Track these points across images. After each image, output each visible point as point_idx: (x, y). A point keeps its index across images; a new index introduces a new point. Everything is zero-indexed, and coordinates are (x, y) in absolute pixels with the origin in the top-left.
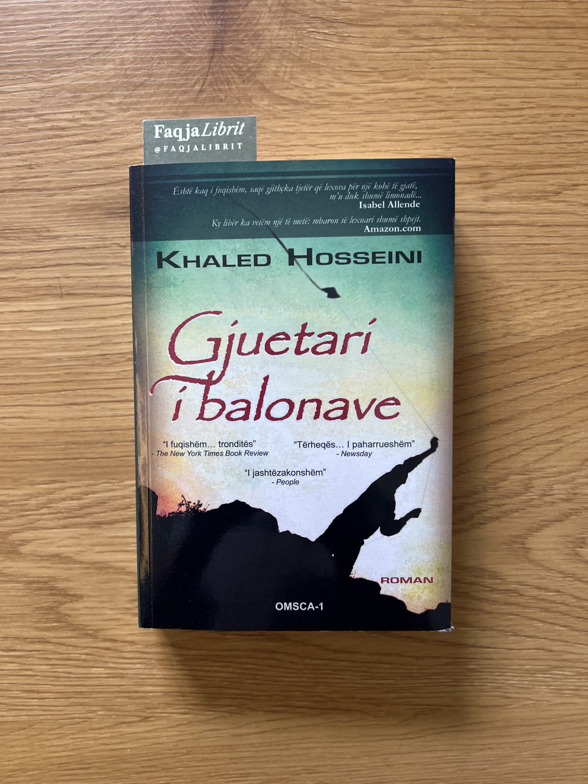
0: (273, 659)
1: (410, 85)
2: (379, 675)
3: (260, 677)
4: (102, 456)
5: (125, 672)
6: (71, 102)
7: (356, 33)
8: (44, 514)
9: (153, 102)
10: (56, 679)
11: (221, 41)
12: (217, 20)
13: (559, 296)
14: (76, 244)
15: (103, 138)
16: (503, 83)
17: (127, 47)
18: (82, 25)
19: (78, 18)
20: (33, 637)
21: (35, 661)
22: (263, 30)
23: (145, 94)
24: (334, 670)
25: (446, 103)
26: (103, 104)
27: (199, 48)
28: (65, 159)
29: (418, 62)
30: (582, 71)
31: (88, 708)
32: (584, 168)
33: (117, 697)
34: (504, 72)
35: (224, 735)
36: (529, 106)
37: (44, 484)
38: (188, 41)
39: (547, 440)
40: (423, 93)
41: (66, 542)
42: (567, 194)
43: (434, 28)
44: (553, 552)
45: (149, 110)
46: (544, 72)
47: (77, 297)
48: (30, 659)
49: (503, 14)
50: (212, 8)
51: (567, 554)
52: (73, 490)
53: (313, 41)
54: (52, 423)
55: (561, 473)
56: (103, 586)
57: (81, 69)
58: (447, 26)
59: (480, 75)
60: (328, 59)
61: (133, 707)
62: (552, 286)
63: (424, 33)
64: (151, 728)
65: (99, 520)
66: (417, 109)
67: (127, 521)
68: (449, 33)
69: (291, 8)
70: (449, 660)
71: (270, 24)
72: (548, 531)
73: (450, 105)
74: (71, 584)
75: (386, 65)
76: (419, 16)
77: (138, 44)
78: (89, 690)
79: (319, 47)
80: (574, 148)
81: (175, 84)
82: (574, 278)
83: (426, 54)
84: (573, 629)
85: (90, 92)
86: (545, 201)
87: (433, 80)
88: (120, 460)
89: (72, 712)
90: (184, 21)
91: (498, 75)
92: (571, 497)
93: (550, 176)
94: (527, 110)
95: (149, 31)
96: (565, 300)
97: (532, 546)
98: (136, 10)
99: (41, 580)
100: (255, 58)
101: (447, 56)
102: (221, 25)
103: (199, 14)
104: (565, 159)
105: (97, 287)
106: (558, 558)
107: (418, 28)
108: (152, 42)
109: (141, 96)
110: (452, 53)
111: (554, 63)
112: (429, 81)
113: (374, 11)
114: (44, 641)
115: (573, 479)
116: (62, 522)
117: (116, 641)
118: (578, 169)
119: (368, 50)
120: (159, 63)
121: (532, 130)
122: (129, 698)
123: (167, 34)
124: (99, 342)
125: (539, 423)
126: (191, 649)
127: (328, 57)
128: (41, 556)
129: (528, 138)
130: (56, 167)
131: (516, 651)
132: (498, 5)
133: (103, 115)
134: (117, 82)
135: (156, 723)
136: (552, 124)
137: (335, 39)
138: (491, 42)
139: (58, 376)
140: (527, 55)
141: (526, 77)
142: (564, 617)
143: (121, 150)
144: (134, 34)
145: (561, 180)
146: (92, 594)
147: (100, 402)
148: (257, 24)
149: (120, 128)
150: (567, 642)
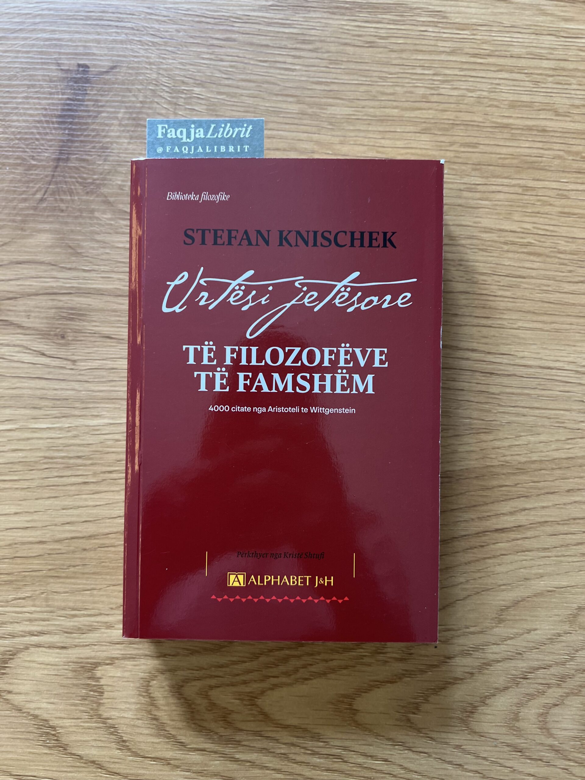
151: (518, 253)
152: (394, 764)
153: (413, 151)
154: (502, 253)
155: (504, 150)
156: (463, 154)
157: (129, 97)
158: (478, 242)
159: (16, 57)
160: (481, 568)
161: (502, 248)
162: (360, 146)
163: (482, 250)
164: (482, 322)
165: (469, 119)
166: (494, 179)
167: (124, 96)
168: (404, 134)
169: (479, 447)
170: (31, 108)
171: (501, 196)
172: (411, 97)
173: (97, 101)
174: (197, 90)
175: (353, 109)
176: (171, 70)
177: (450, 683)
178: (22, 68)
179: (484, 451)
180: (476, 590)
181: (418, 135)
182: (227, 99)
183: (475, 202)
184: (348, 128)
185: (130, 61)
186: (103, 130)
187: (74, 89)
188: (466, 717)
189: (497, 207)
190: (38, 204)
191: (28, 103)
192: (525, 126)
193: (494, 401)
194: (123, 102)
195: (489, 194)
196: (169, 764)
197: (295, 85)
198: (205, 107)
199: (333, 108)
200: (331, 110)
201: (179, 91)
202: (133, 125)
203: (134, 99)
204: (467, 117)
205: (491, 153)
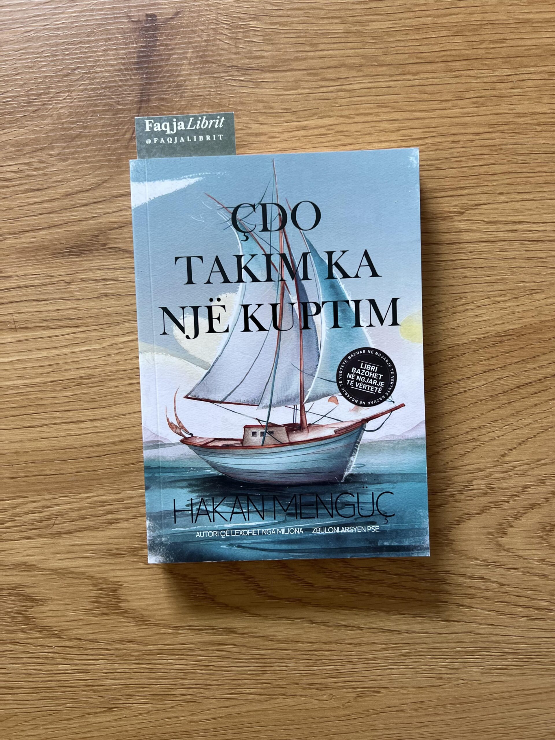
0: (223, 651)
1: (321, 122)
2: (320, 661)
3: (211, 667)
4: (58, 472)
5: (89, 667)
6: (16, 155)
7: (269, 79)
8: (9, 527)
9: (89, 151)
10: (27, 676)
11: (146, 92)
12: (143, 74)
13: (468, 307)
14: (27, 283)
15: (45, 186)
16: (405, 115)
17: (63, 103)
18: (22, 86)
19: (17, 80)
20: (5, 639)
21: (8, 660)
22: (185, 81)
23: (81, 144)
24: (279, 659)
25: (354, 136)
26: (44, 155)
27: (128, 100)
28: (12, 206)
29: (326, 101)
30: (478, 99)
31: (58, 701)
32: (484, 189)
33: (83, 691)
34: (406, 105)
35: (182, 721)
36: (431, 135)
37: (8, 500)
38: (118, 95)
39: (464, 439)
40: (333, 129)
41: (31, 552)
42: (470, 213)
43: (339, 69)
44: (474, 542)
45: (86, 159)
46: (444, 103)
47: (29, 330)
48: (3, 659)
49: (402, 52)
50: (137, 63)
51: (488, 544)
52: (34, 504)
53: (230, 88)
54: (13, 445)
55: (479, 469)
56: (65, 590)
57: (23, 125)
58: (351, 67)
59: (384, 110)
60: (245, 103)
61: (98, 700)
62: (461, 298)
63: (331, 74)
64: (116, 717)
65: (59, 530)
66: (328, 144)
67: (85, 530)
68: (353, 73)
69: (209, 59)
70: (384, 646)
71: (190, 75)
72: (470, 523)
73: (358, 138)
74: (36, 590)
75: (298, 105)
76: (326, 59)
77: (72, 100)
78: (57, 685)
79: (236, 93)
80: (474, 171)
81: (107, 134)
82: (481, 290)
83: (333, 94)
84: (498, 613)
85: (32, 145)
86: (451, 220)
87: (341, 116)
88: (75, 476)
89: (43, 706)
90: (113, 77)
91: (401, 109)
92: (489, 491)
93: (454, 198)
94: (429, 139)
95: (82, 87)
96: (474, 311)
97: (455, 538)
98: (68, 69)
99: (9, 587)
100: (180, 106)
101: (352, 95)
102: (146, 78)
103: (126, 69)
104: (467, 182)
105: (47, 320)
106: (480, 548)
107: (325, 70)
108: (84, 98)
109: (78, 147)
110: (358, 91)
111: (452, 94)
112: (338, 118)
113: (284, 57)
114: (14, 642)
115: (491, 474)
116: (26, 534)
117: (80, 639)
118: (479, 190)
119: (281, 93)
120: (92, 116)
121: (434, 157)
122: (94, 691)
123: (98, 89)
124: (51, 370)
125: (456, 424)
126: (147, 644)
127: (244, 101)
128: (8, 565)
129: (432, 165)
130: (5, 214)
131: (446, 635)
132: (398, 44)
133: (43, 165)
134: (56, 135)
135: (119, 713)
136: (453, 150)
137: (250, 84)
138: (393, 78)
139: (16, 402)
140: (427, 88)
141: (427, 109)
142: (489, 602)
143: (63, 196)
144: (69, 91)
145: (465, 201)
146: (56, 597)
147: (55, 424)
148: (178, 76)
149: (60, 176)
150: (493, 625)
151: (550, 131)
152: (489, 580)
153: (448, 53)
154: (536, 134)
155: (529, 42)
156: (492, 50)
157: (194, 37)
158: (515, 126)
159: (92, 16)
160: (545, 409)
161: (536, 129)
162: (402, 55)
163: (519, 133)
164: (525, 197)
165: (494, 19)
166: (523, 69)
167: (191, 37)
168: (439, 38)
169: (533, 306)
170: (111, 59)
171: (530, 83)
172: (441, 5)
173: (167, 45)
174: (253, 23)
175: (392, 22)
176: (228, 9)
177: (529, 508)
178: (98, 24)
179: (538, 309)
180: (543, 428)
181: (452, 37)
182: (280, 28)
183: (508, 91)
184: (389, 40)
185: (191, 5)
186: (176, 71)
187: (146, 37)
188: (546, 535)
189: (528, 94)
190: (128, 143)
191: (108, 55)
192: (544, 19)
193: (542, 264)
194: (190, 43)
195: (519, 83)
196: (301, 602)
197: (338, 7)
198: (262, 38)
199: (374, 23)
200: (373, 26)
201: (237, 27)
202: (201, 63)
203: (199, 39)
204: (493, 17)
205: (518, 46)
